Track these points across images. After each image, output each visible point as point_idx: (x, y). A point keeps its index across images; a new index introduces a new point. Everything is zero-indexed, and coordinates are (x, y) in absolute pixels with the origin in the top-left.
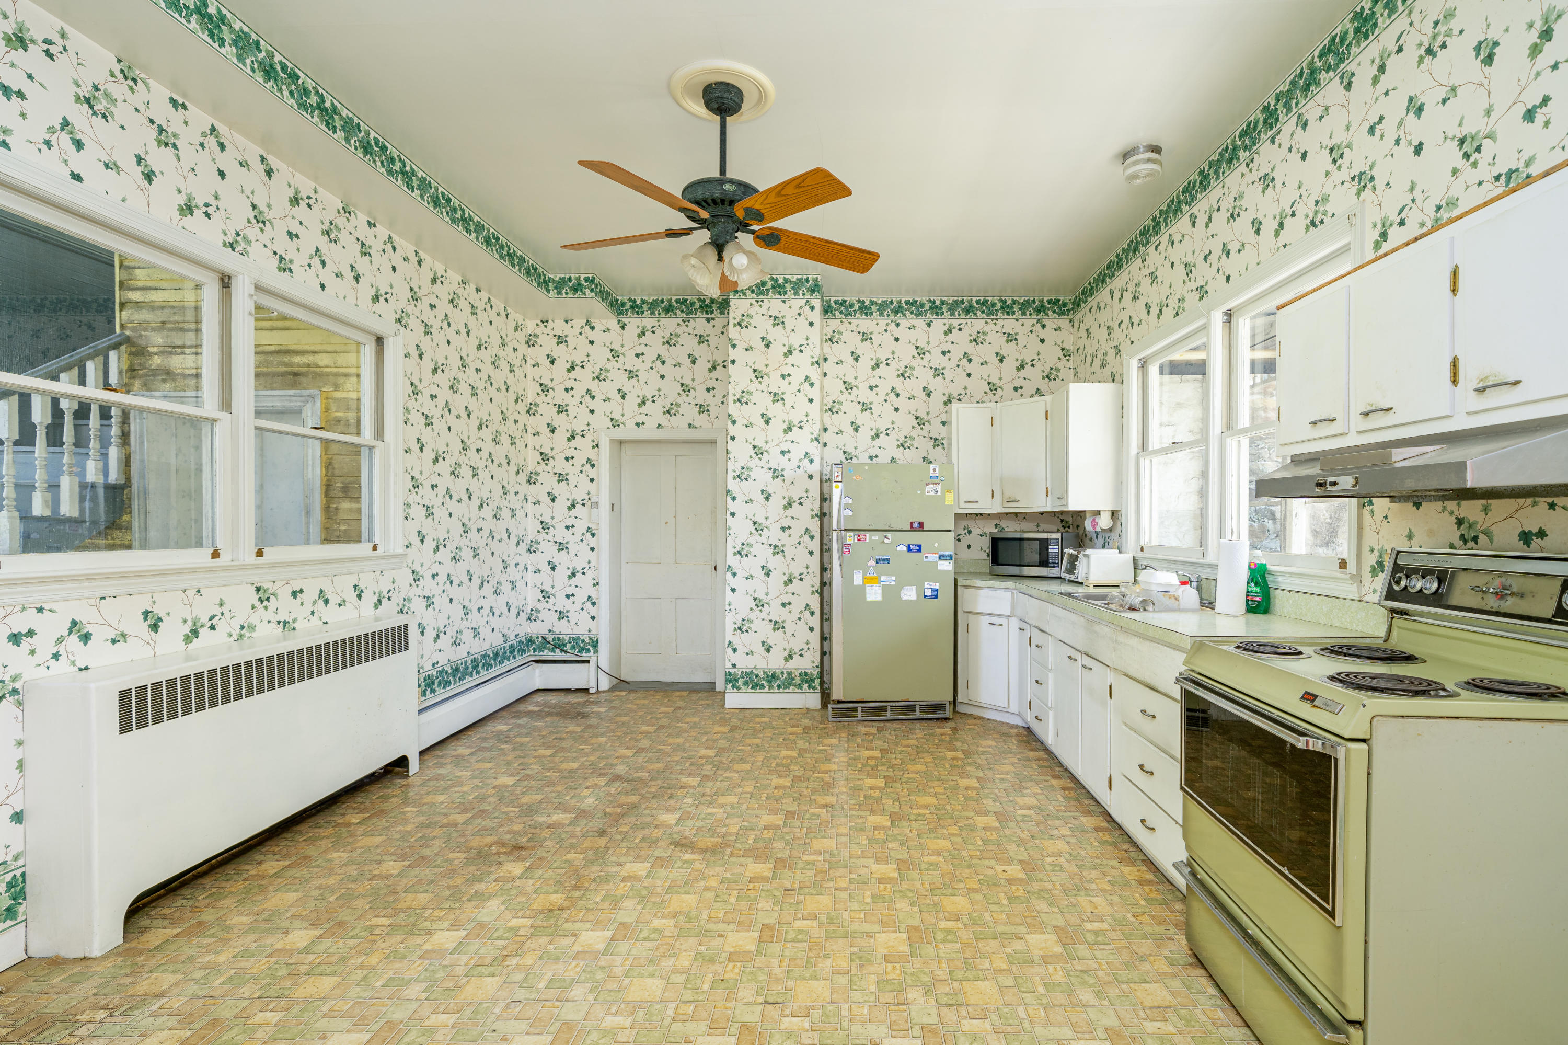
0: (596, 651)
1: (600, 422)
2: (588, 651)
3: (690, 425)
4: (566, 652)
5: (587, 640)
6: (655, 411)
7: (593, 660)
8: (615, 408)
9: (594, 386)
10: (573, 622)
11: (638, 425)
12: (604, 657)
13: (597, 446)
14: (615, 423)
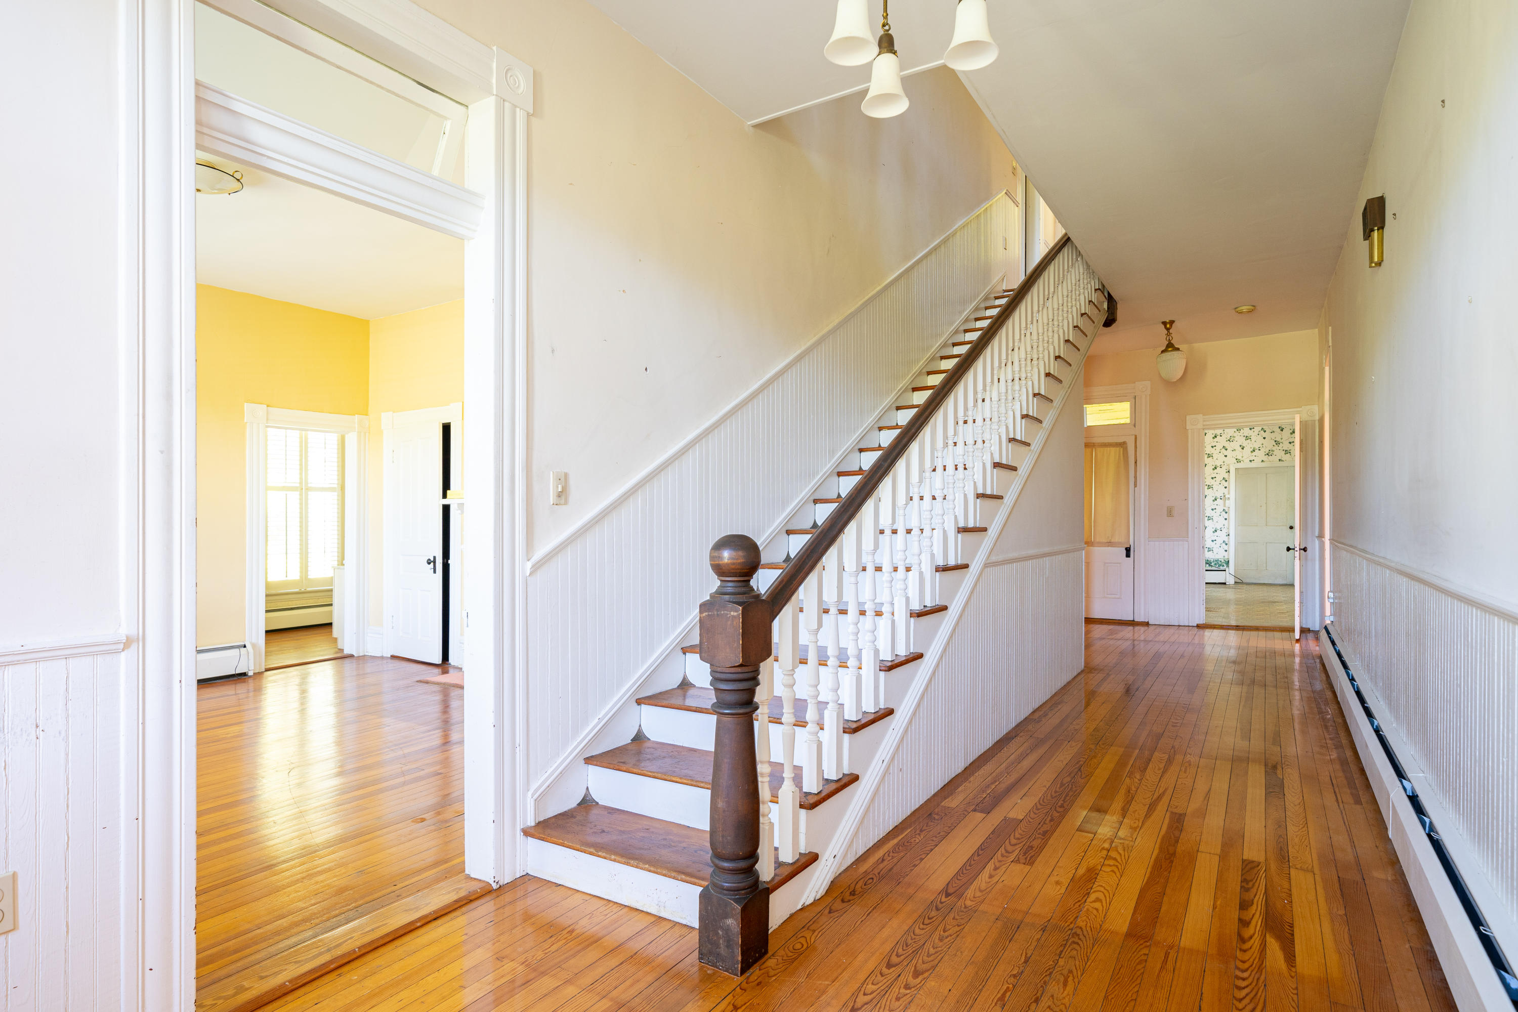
0: (1228, 566)
1: (1230, 460)
2: (1223, 566)
3: (1280, 460)
4: (1212, 566)
5: (1223, 561)
6: (1260, 455)
7: (1227, 569)
8: (1239, 454)
9: (1227, 445)
10: (1215, 552)
11: (1251, 461)
12: (1231, 569)
13: (1229, 472)
14: (1238, 461)
